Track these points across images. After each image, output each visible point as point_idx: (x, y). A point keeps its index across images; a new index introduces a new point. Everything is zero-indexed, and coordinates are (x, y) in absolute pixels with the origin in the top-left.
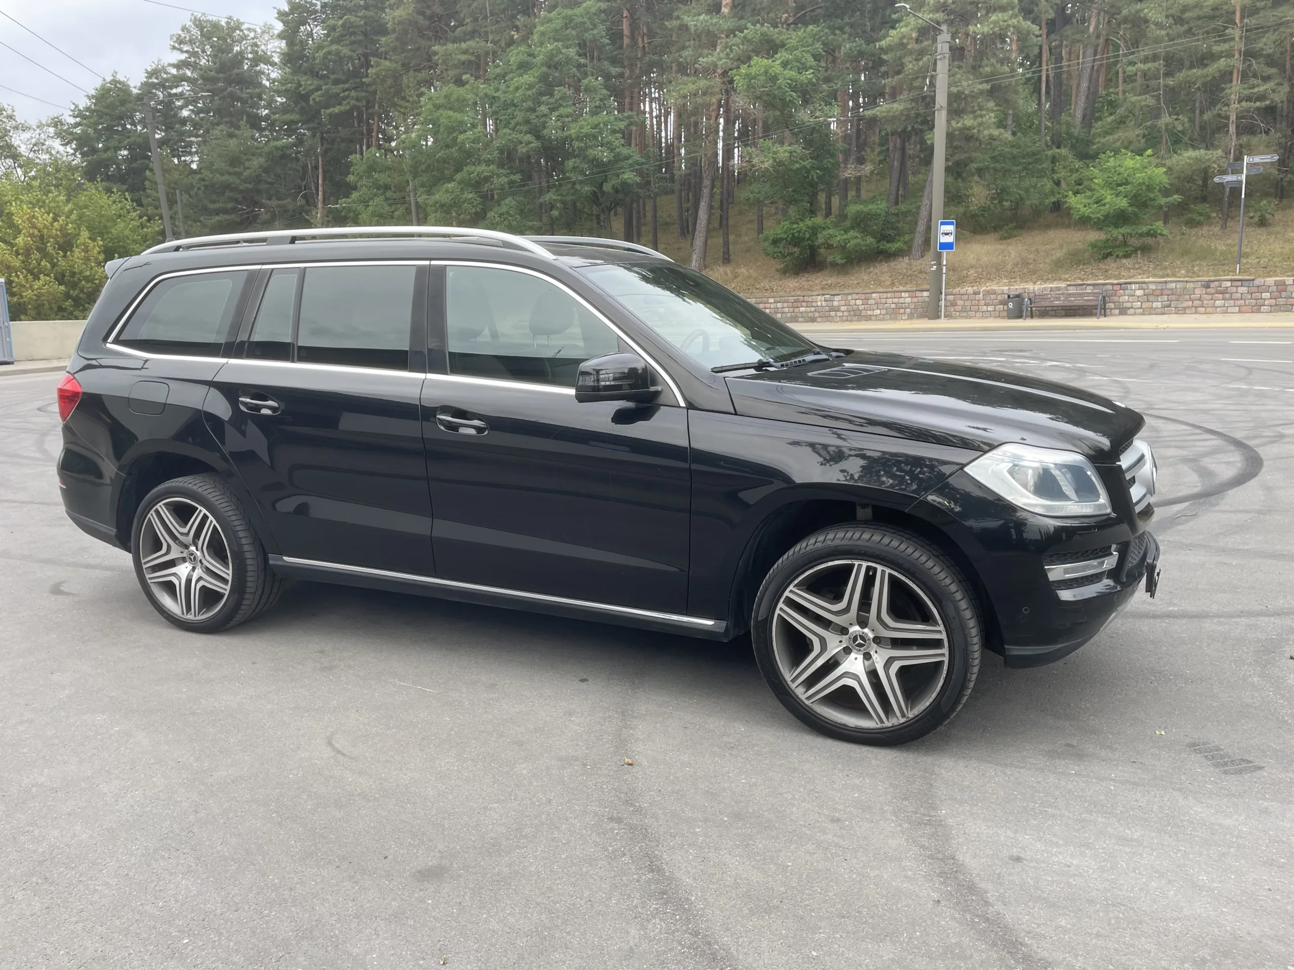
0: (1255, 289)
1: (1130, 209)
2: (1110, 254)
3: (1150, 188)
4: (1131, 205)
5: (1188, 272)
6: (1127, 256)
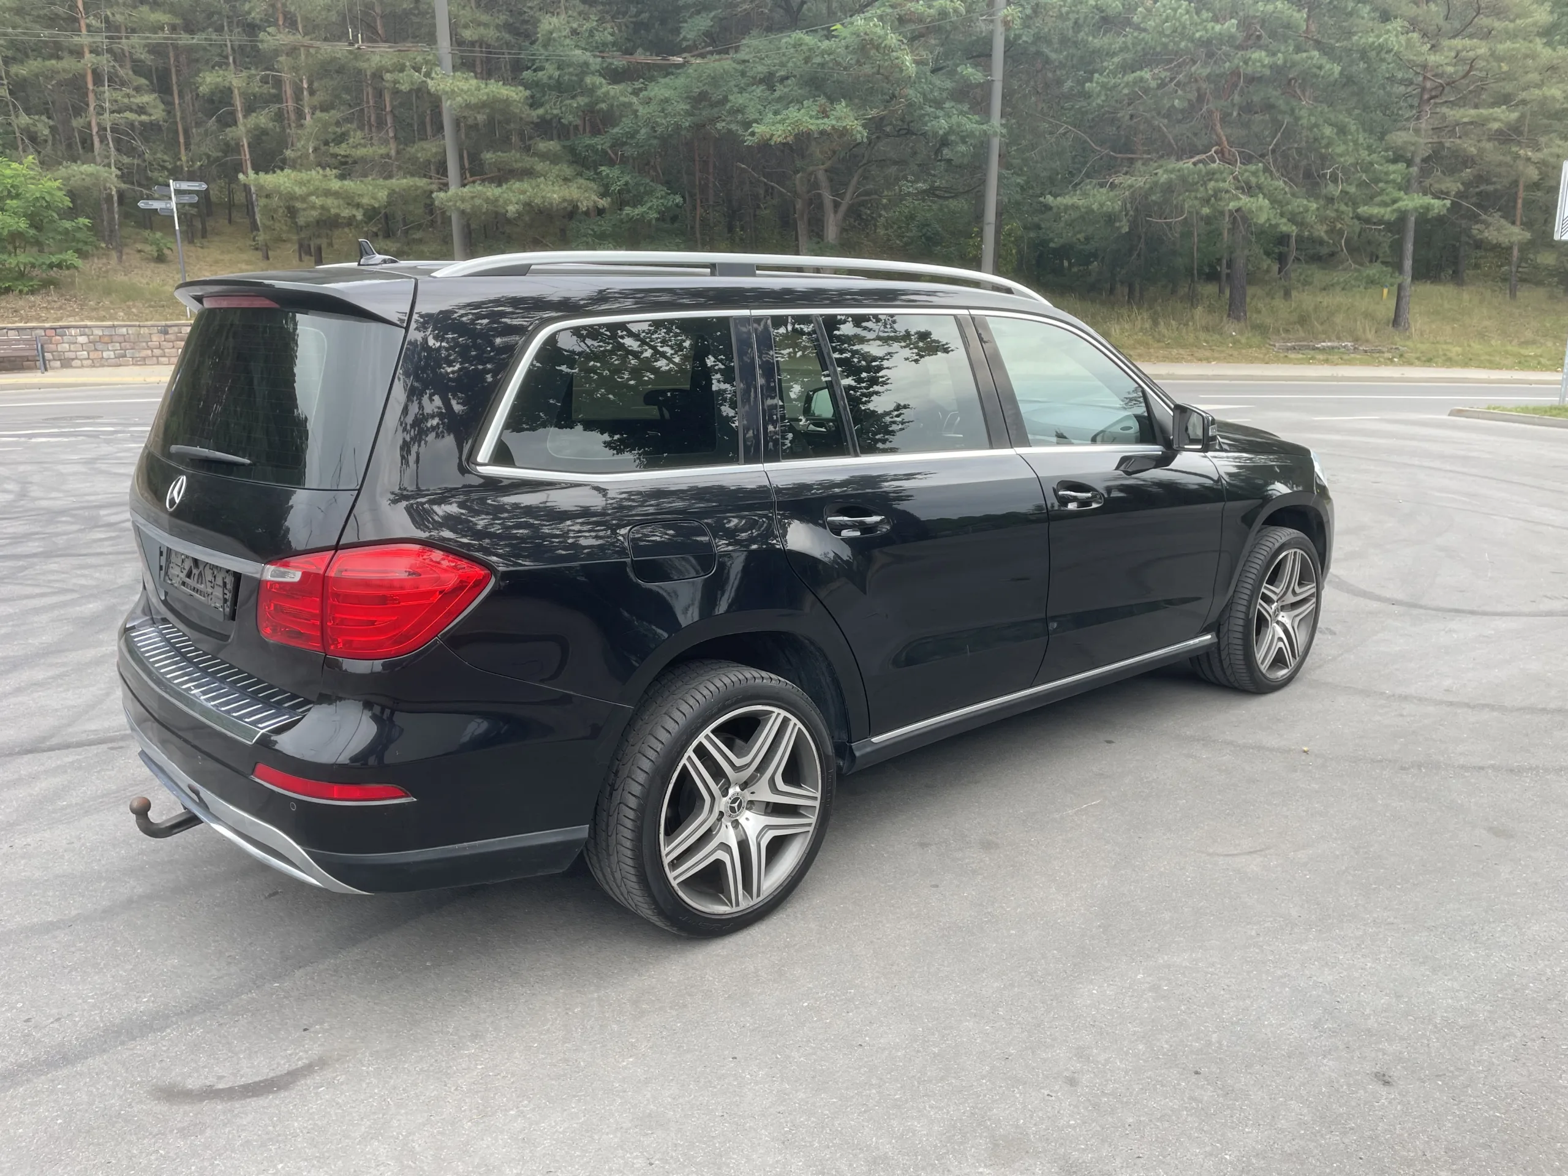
1: (31, 232)
3: (50, 205)
5: (128, 314)
6: (32, 292)
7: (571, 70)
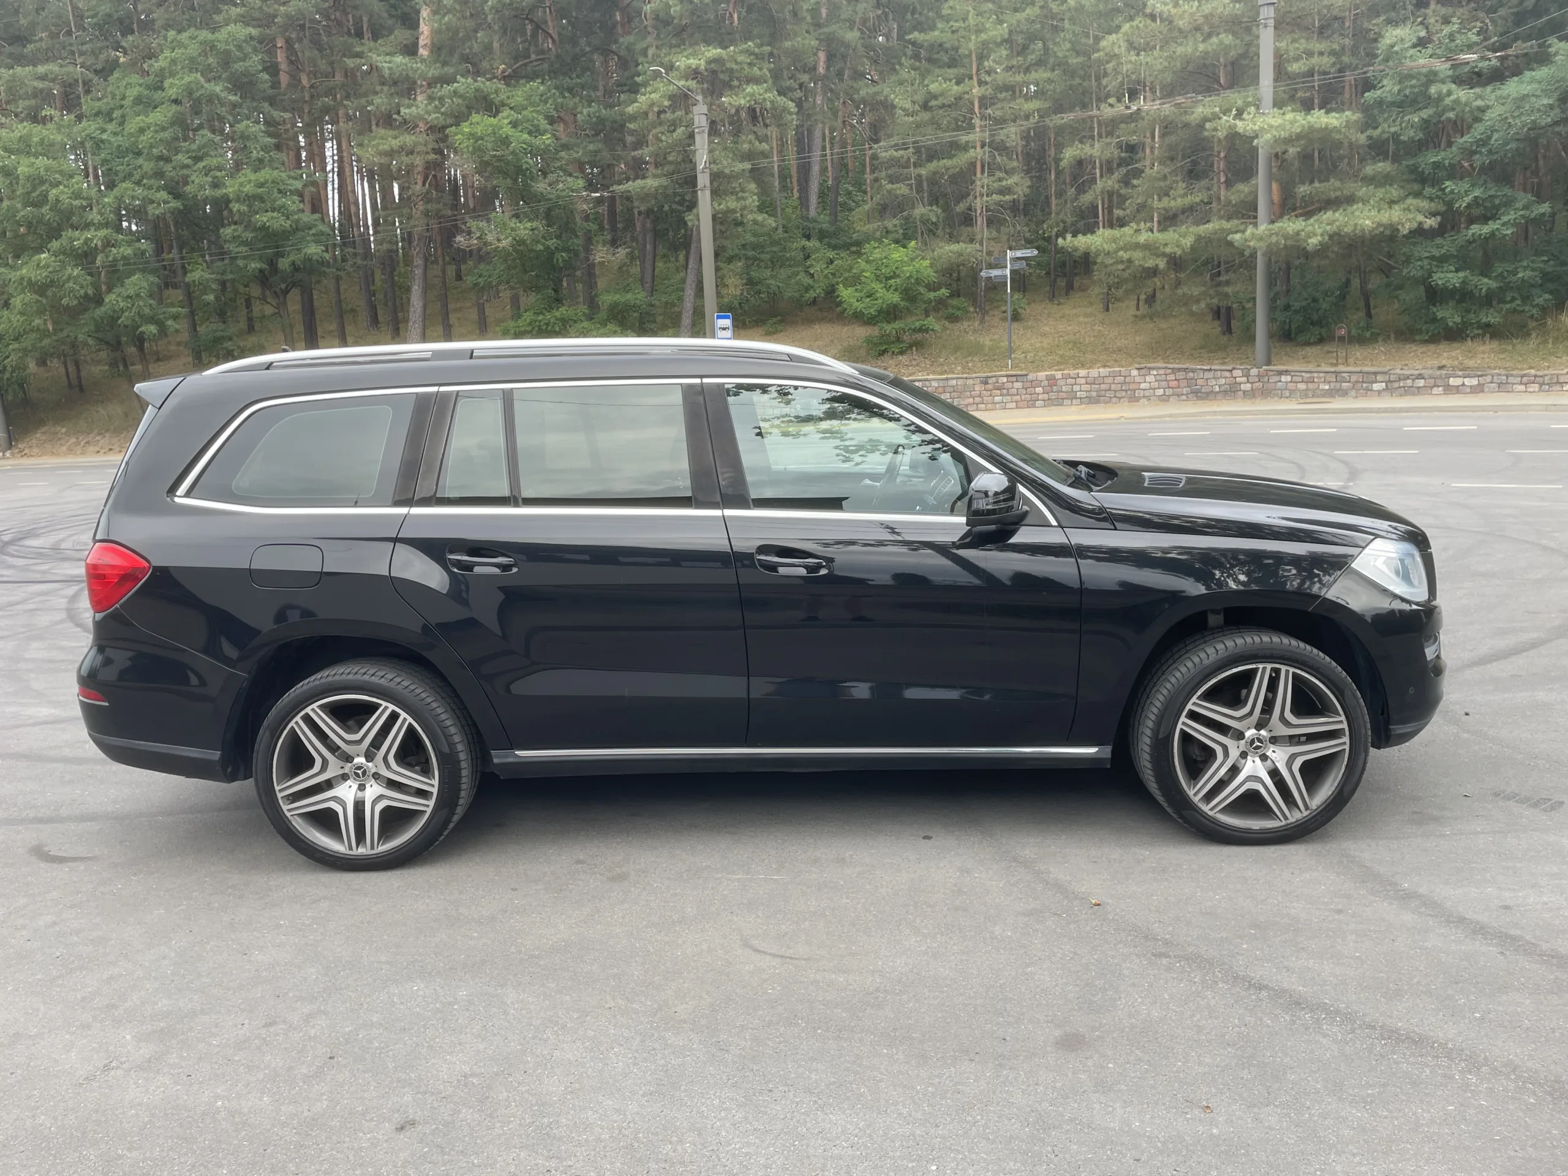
0: (1029, 384)
1: (902, 304)
2: (884, 352)
3: (918, 281)
4: (903, 299)
5: (963, 368)
6: (902, 353)
7: (1414, 82)
